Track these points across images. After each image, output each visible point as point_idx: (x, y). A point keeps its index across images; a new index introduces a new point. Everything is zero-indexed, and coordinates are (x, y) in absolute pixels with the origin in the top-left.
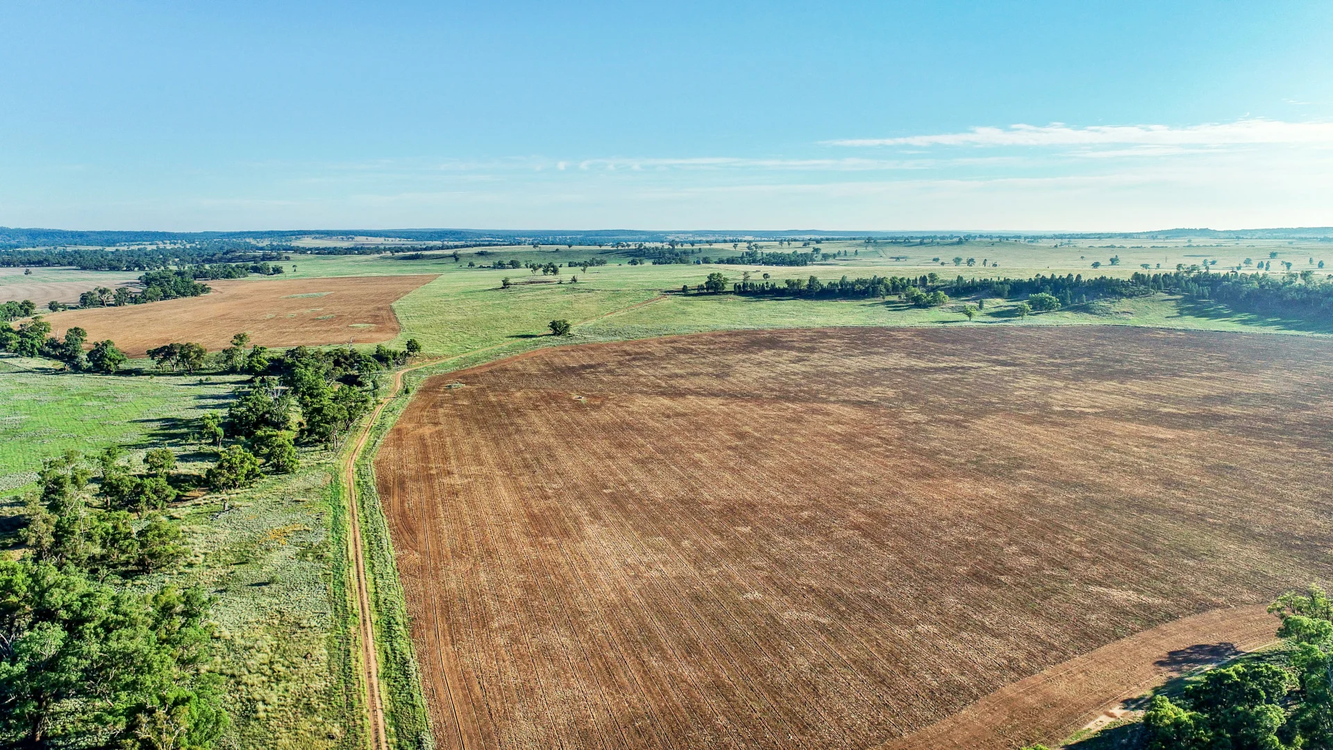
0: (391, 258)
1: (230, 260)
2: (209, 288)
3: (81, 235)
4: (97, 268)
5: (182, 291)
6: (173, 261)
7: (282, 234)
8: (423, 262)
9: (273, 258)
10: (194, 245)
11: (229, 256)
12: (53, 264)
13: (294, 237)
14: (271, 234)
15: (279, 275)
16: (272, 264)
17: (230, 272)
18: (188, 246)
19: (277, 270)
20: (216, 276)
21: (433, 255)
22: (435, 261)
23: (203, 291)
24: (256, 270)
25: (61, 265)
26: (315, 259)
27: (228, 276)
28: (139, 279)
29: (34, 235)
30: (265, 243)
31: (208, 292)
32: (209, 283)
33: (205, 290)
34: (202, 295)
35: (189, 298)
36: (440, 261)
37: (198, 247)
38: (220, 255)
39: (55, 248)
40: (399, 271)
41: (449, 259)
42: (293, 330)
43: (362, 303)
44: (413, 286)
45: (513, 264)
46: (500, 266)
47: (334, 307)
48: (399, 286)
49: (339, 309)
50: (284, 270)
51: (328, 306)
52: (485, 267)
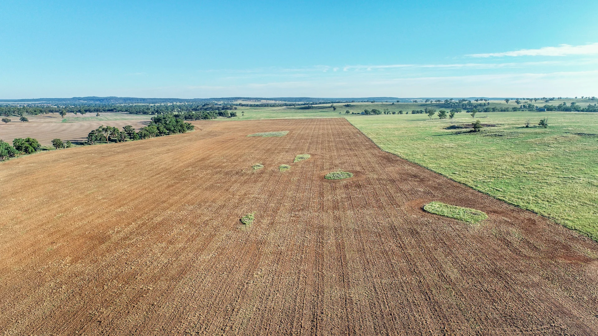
0: (294, 108)
1: (206, 109)
2: (193, 126)
3: (144, 99)
4: (137, 113)
5: (173, 129)
6: (177, 110)
7: (228, 99)
8: (314, 110)
9: (228, 108)
10: (189, 103)
11: (205, 107)
12: (118, 111)
13: (234, 100)
14: (222, 99)
15: (234, 117)
16: (229, 112)
17: (206, 115)
18: (186, 104)
19: (233, 115)
20: (198, 118)
21: (319, 107)
22: (320, 110)
23: (188, 128)
24: (221, 114)
25: (122, 112)
26: (250, 109)
27: (206, 118)
28: (151, 119)
29: (125, 100)
30: (221, 102)
31: (192, 129)
32: (193, 123)
33: (190, 127)
34: (188, 131)
35: (178, 135)
36: (324, 110)
37: (191, 104)
38: (201, 107)
39: (129, 104)
40: (305, 116)
41: (329, 109)
42: (327, 219)
43: (340, 146)
44: (344, 126)
45: (375, 112)
46: (366, 113)
47: (319, 152)
48: (333, 126)
49: (331, 157)
50: (237, 115)
51: (308, 150)
52: (356, 114)
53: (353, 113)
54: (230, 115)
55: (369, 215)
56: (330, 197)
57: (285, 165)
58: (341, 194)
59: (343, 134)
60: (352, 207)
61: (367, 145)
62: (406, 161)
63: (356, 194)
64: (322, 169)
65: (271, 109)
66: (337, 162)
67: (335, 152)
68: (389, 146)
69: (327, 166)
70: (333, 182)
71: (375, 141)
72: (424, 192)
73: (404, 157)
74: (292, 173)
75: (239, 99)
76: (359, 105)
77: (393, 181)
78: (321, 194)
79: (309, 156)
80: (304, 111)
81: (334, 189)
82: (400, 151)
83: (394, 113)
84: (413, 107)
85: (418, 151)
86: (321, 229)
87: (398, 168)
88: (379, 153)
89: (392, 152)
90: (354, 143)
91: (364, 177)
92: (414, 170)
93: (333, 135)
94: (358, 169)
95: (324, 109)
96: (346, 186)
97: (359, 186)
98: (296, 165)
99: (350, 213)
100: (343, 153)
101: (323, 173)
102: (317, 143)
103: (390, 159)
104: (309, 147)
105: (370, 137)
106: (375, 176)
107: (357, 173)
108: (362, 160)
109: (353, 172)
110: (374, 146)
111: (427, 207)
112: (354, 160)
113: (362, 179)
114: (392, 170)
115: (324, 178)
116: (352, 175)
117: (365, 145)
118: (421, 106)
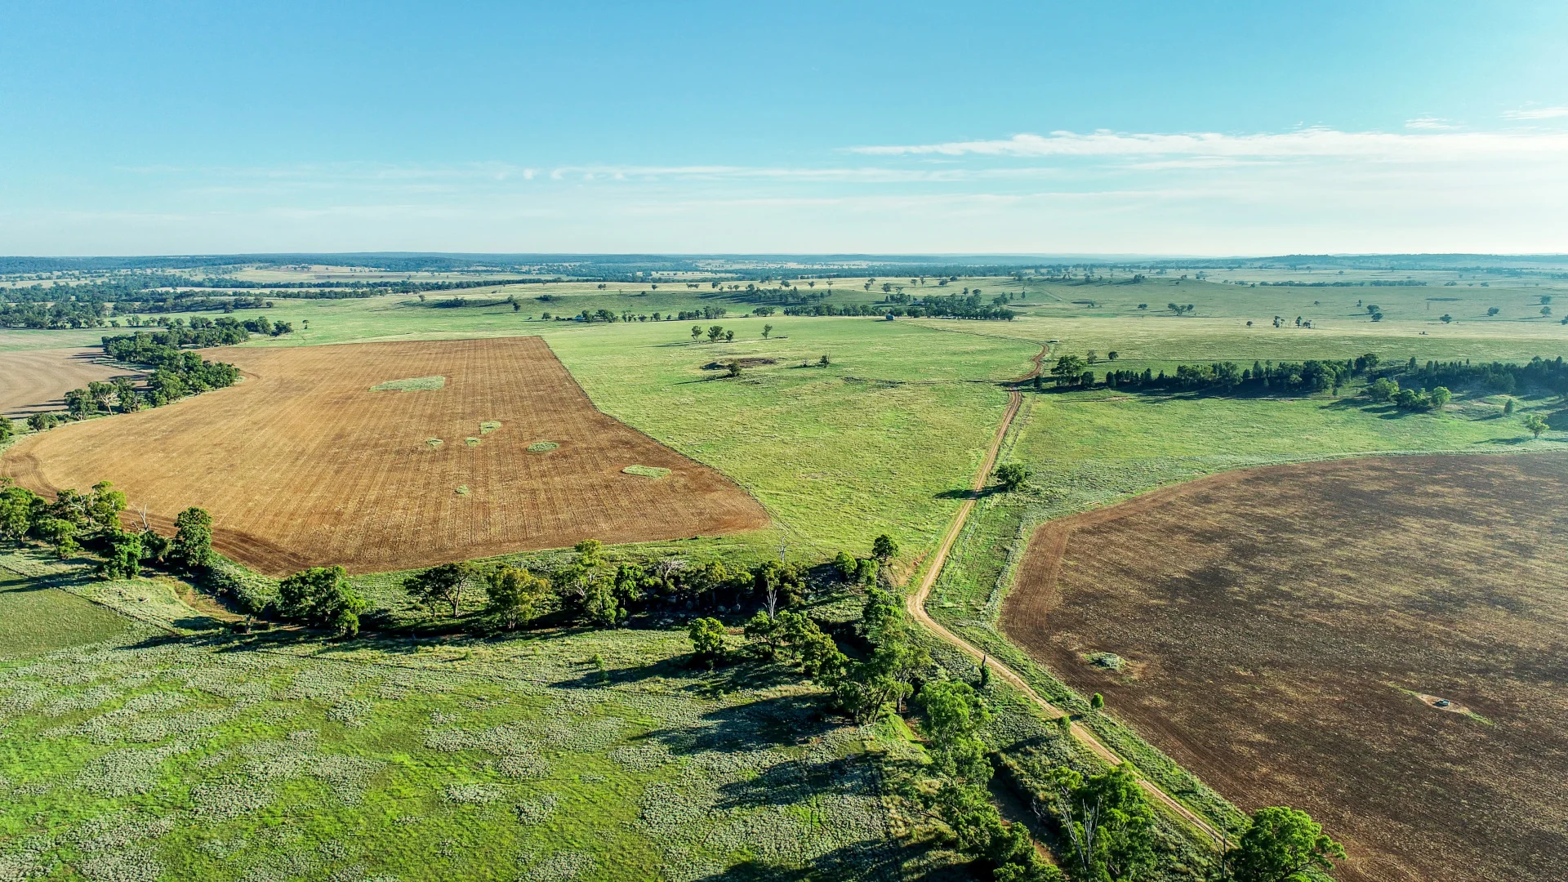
0: (419, 304)
8: (469, 311)
9: (250, 304)
19: (285, 328)
21: (480, 301)
22: (485, 309)
23: (235, 377)
24: (250, 327)
31: (239, 378)
34: (235, 382)
41: (504, 306)
42: (537, 484)
43: (539, 406)
44: (544, 363)
45: (605, 316)
46: (585, 318)
47: (510, 417)
48: (521, 363)
49: (530, 424)
50: (292, 327)
51: (494, 415)
52: (564, 320)
53: (558, 319)
54: (273, 328)
55: (573, 479)
56: (536, 468)
57: (472, 439)
58: (546, 465)
59: (542, 381)
60: (559, 474)
61: (579, 402)
62: (624, 426)
63: (563, 464)
64: (521, 440)
65: (363, 306)
66: (539, 430)
67: (534, 415)
68: (609, 404)
69: (526, 436)
70: (538, 455)
71: (591, 395)
72: (630, 458)
73: (623, 419)
74: (485, 447)
75: (244, 263)
76: (571, 297)
77: (601, 449)
78: (527, 467)
79: (500, 424)
80: (449, 314)
81: (539, 461)
82: (620, 412)
83: (642, 319)
84: (685, 301)
85: (643, 411)
86: (533, 491)
87: (611, 434)
88: (594, 416)
89: (610, 413)
90: (561, 399)
91: (572, 446)
92: (629, 436)
93: (526, 385)
94: (565, 438)
95: (492, 307)
96: (552, 458)
97: (566, 457)
98: (485, 437)
99: (557, 479)
100: (545, 417)
101: (524, 445)
102: (503, 401)
103: (605, 423)
104: (493, 409)
105: (585, 387)
106: (584, 446)
107: (563, 443)
108: (571, 427)
109: (559, 442)
110: (589, 405)
111: (626, 470)
112: (560, 427)
113: (568, 450)
114: (604, 437)
115: (526, 451)
116: (558, 445)
117: (575, 404)
118: (701, 298)
